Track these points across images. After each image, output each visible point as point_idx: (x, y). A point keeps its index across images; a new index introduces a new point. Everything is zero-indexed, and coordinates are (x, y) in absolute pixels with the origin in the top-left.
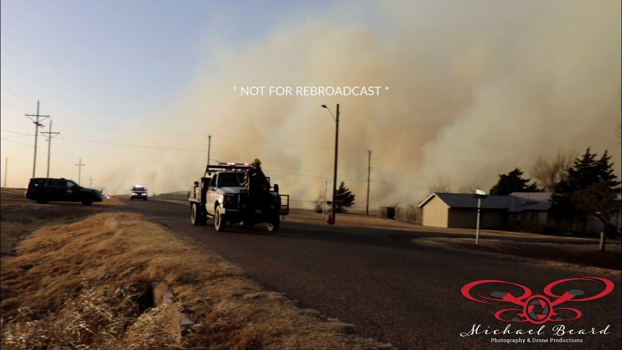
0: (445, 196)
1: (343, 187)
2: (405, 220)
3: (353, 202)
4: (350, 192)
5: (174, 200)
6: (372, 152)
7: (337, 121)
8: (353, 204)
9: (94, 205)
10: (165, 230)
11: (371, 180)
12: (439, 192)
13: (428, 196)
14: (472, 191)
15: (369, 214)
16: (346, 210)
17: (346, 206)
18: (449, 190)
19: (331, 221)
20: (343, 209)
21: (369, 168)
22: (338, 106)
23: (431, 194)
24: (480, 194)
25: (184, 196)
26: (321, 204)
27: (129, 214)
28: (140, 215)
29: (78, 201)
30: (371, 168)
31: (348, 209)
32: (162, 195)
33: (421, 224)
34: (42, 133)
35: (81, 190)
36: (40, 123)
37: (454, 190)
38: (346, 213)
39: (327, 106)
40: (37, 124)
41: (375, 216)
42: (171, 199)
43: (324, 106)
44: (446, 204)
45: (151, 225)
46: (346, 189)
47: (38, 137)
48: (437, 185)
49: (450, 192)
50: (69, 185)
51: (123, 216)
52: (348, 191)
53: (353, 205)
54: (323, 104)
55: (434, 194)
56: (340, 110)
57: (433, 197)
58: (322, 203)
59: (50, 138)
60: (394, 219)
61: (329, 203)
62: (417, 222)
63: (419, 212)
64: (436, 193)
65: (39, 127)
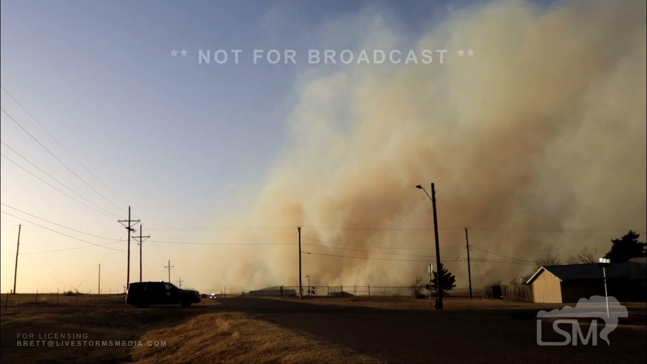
0: (555, 269)
1: (443, 269)
2: (514, 299)
3: (454, 284)
4: (450, 274)
5: (267, 296)
6: (468, 229)
7: (434, 200)
8: (455, 286)
9: (193, 307)
10: (278, 326)
11: (470, 259)
12: (547, 265)
13: (536, 271)
14: (583, 261)
15: (473, 295)
16: (447, 293)
17: (447, 289)
18: (558, 262)
19: (439, 305)
20: (444, 292)
21: (468, 247)
22: (433, 185)
23: (539, 268)
24: (604, 262)
25: (277, 291)
26: (419, 289)
27: (232, 313)
28: (244, 314)
29: (178, 304)
30: (469, 247)
31: (449, 292)
32: (252, 293)
33: (532, 302)
34: (133, 237)
35: (180, 292)
36: (132, 228)
37: (564, 261)
38: (448, 296)
39: (422, 186)
40: (129, 229)
41: (480, 297)
42: (263, 296)
43: (419, 187)
44: (557, 278)
45: (261, 323)
46: (445, 271)
47: (130, 241)
48: (545, 258)
49: (559, 264)
50: (167, 287)
51: (226, 315)
52: (447, 273)
53: (454, 288)
54: (418, 185)
55: (542, 267)
56: (435, 189)
57: (542, 271)
58: (420, 287)
59: (141, 241)
60: (502, 298)
61: (428, 287)
62: (527, 299)
63: (529, 289)
64: (544, 266)
65: (131, 232)
